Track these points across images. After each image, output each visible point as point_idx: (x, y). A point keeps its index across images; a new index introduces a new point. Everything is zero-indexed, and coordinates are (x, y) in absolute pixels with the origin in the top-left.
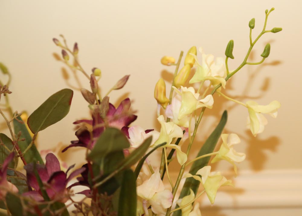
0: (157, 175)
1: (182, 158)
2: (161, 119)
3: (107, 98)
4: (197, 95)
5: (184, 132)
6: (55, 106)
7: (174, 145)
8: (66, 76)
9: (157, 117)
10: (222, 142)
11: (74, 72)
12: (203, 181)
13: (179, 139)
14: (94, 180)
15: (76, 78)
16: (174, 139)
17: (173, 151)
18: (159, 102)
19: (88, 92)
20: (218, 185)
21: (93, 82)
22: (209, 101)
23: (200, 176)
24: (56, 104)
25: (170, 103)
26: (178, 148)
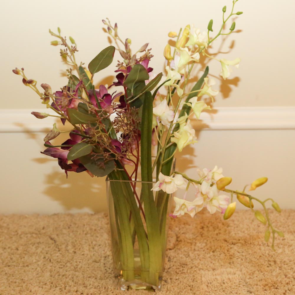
0: (165, 102)
1: (180, 92)
2: (167, 68)
3: (135, 56)
4: (190, 53)
5: (182, 77)
6: (104, 57)
7: (175, 85)
8: (110, 41)
9: (165, 67)
10: (205, 83)
11: (115, 40)
12: (193, 106)
13: (179, 81)
14: (128, 99)
15: (116, 43)
16: (176, 80)
17: (175, 88)
18: (166, 58)
19: (123, 52)
20: (202, 109)
21: (126, 45)
22: (197, 56)
23: (191, 103)
24: (105, 56)
25: (173, 59)
26: (178, 86)
